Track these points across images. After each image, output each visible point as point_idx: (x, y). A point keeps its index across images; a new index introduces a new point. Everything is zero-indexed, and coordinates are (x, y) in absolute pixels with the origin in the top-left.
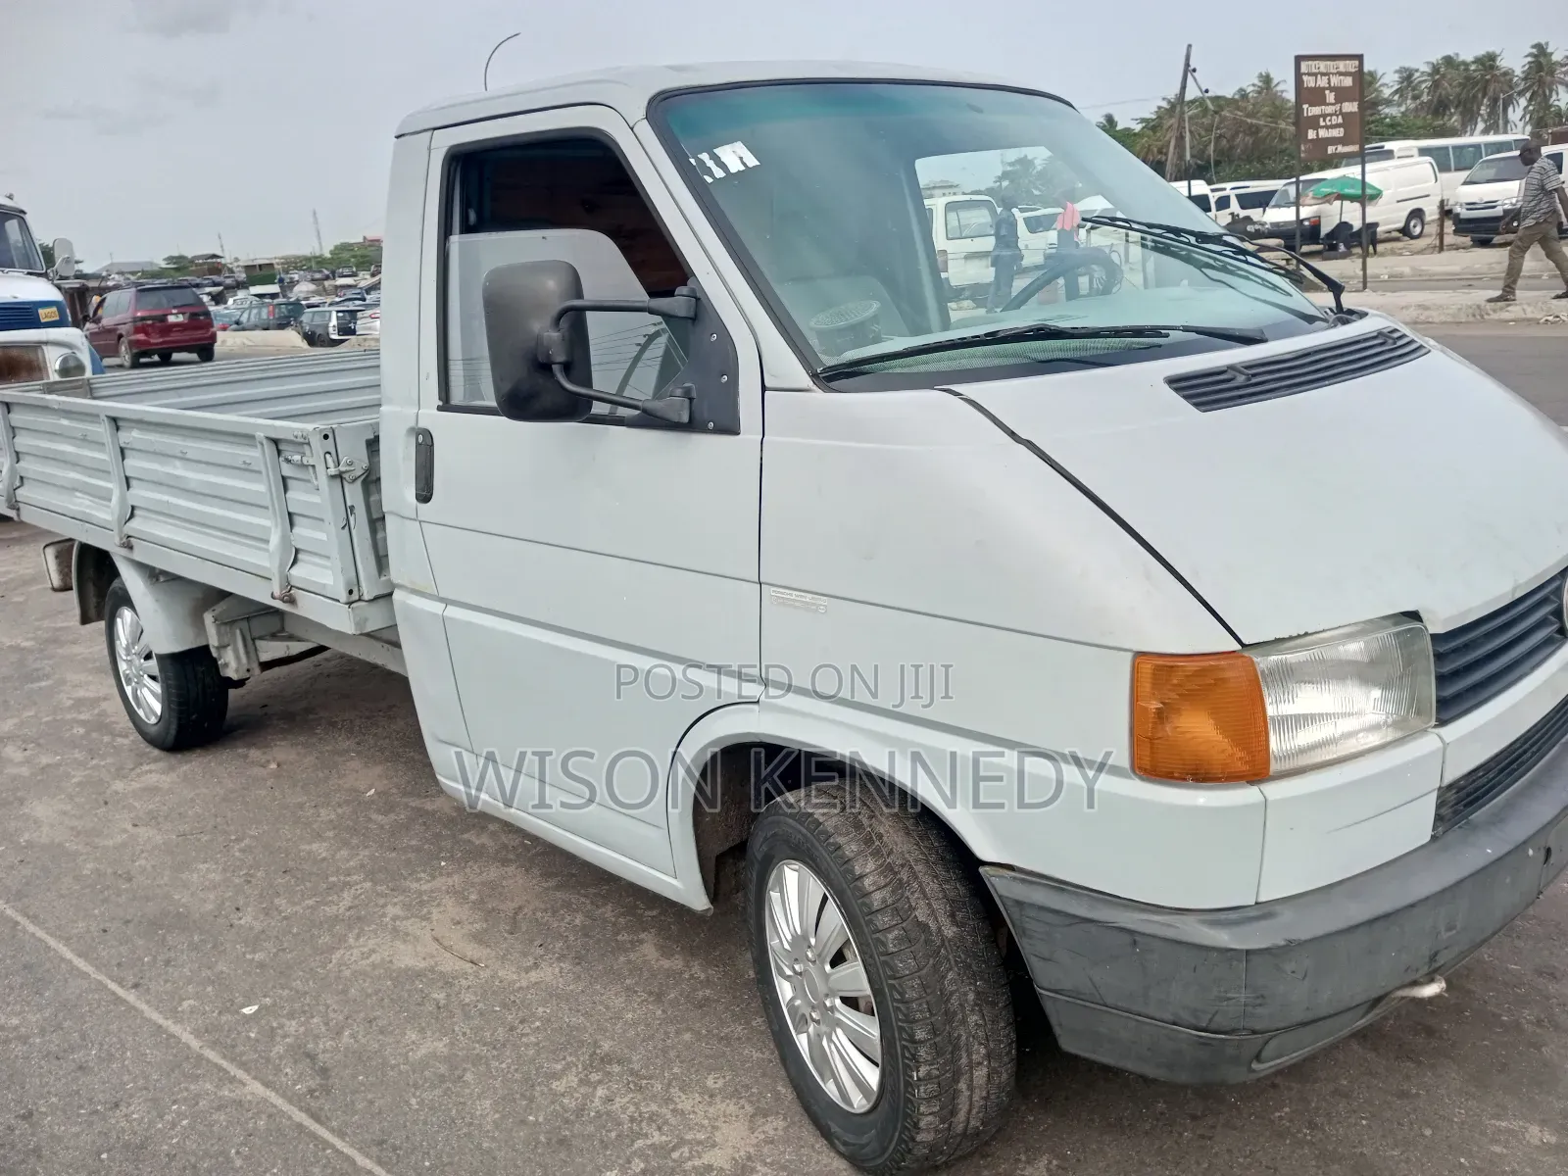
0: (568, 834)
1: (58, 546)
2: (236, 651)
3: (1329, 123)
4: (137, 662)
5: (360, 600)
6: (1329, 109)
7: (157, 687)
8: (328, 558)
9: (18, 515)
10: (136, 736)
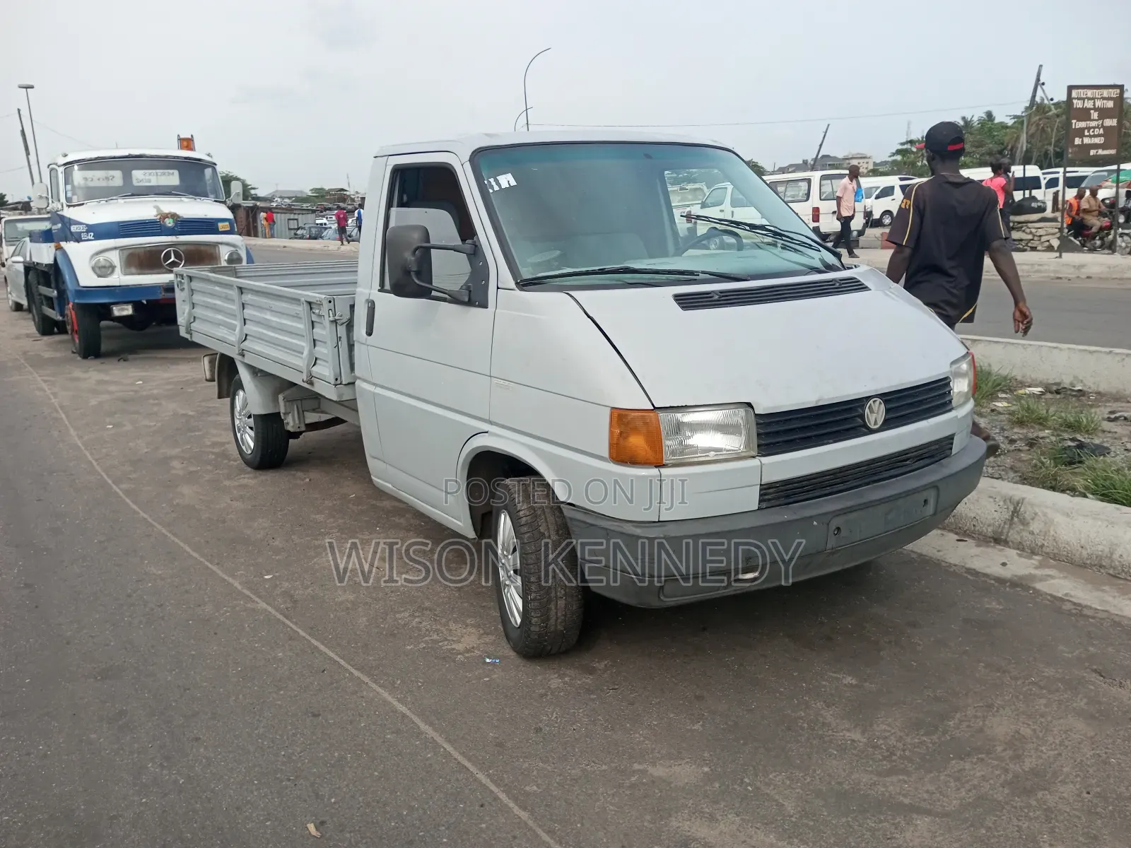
0: (416, 500)
1: (211, 356)
2: (293, 416)
3: (1092, 134)
4: (244, 420)
5: (341, 384)
6: (1093, 124)
7: (252, 433)
8: (327, 362)
9: (191, 337)
10: (240, 461)
